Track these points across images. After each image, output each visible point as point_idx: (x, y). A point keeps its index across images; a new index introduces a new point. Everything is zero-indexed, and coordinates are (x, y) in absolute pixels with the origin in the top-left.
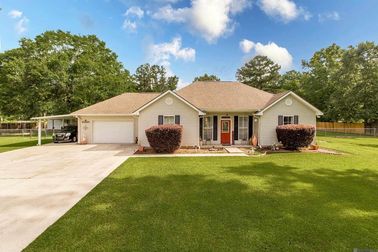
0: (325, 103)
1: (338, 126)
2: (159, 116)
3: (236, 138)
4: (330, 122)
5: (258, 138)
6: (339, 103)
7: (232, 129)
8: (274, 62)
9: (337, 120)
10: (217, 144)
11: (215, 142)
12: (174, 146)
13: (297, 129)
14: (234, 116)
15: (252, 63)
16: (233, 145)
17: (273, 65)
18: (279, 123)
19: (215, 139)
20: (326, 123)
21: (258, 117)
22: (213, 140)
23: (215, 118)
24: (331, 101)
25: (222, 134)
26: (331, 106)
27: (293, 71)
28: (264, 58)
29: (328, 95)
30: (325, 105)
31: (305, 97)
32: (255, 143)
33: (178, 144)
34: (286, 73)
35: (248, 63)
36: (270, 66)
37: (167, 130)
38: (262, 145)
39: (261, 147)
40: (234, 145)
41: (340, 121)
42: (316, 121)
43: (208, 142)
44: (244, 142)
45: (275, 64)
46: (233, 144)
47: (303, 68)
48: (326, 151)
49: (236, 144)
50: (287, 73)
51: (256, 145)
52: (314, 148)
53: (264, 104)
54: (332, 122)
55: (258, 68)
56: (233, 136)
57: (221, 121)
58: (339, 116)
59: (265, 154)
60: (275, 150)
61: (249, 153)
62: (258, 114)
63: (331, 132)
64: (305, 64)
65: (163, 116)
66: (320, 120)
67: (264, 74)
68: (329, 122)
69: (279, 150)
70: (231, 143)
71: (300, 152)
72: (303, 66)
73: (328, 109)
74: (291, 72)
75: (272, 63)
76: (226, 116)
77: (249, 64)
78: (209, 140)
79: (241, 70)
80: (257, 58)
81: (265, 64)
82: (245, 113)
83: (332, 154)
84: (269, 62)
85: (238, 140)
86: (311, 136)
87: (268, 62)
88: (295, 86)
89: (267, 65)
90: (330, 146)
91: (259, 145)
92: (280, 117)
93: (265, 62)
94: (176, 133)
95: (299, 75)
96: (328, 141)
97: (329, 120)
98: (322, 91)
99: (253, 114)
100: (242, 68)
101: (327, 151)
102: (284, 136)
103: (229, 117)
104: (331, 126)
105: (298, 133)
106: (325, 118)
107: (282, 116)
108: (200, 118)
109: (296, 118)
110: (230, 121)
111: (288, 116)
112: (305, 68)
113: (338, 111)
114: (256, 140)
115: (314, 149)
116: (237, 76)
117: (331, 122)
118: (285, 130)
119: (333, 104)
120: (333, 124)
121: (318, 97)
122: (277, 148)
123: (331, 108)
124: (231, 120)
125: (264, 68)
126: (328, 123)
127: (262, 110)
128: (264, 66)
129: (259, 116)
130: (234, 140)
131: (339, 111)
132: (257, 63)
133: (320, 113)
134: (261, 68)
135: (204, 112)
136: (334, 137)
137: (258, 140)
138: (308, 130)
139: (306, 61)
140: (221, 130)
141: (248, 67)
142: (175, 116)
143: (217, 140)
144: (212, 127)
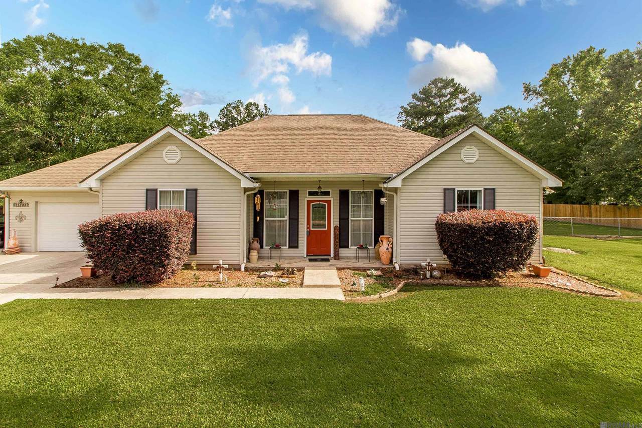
0: (571, 166)
1: (600, 212)
2: (147, 190)
3: (343, 242)
4: (582, 204)
5: (392, 244)
6: (601, 164)
7: (335, 221)
8: (467, 89)
9: (598, 199)
10: (299, 257)
11: (293, 252)
12: (152, 267)
13: (485, 223)
14: (340, 190)
15: (426, 93)
16: (335, 259)
17: (467, 95)
18: (444, 206)
19: (294, 244)
20: (574, 206)
21: (392, 193)
22: (290, 247)
23: (294, 196)
24: (585, 161)
25: (309, 233)
26: (585, 170)
27: (508, 107)
28: (449, 83)
29: (579, 148)
30: (571, 169)
31: (530, 153)
32: (385, 255)
33: (161, 262)
34: (494, 112)
35: (418, 92)
36: (461, 96)
37: (129, 227)
38: (403, 262)
39: (397, 268)
40: (339, 259)
41: (603, 203)
42: (541, 202)
43: (276, 253)
44: (362, 253)
45: (470, 92)
46: (337, 257)
47: (526, 98)
48: (568, 284)
49: (343, 258)
50: (497, 111)
51: (388, 262)
52: (537, 274)
53: (410, 159)
54: (588, 204)
55: (437, 101)
56: (335, 238)
57: (309, 202)
58: (602, 191)
59: (395, 291)
60: (431, 276)
61: (355, 286)
62: (392, 185)
63: (586, 224)
64: (530, 91)
65: (157, 190)
66: (554, 198)
67: (448, 113)
68: (580, 204)
69: (440, 278)
70: (332, 255)
71: (498, 285)
72: (525, 93)
73: (577, 178)
74: (504, 109)
75: (464, 91)
76: (320, 189)
77: (419, 95)
78: (278, 247)
79: (408, 107)
80: (435, 82)
81: (449, 93)
82: (364, 182)
83: (586, 293)
84: (458, 90)
85: (348, 247)
86: (524, 241)
87: (456, 89)
88: (508, 132)
89: (454, 95)
90: (582, 264)
91: (394, 261)
92: (447, 192)
93: (450, 90)
94: (155, 235)
95: (519, 114)
96: (578, 248)
97: (581, 200)
98: (566, 141)
99: (381, 185)
100: (410, 103)
101: (574, 282)
102: (451, 242)
103: (327, 193)
104: (586, 212)
105: (487, 234)
106: (573, 196)
107: (454, 189)
108: (248, 196)
109: (491, 193)
110: (329, 202)
111: (469, 189)
112: (529, 99)
113: (599, 181)
114: (387, 249)
115: (537, 276)
116: (400, 119)
117: (586, 204)
118: (452, 225)
119: (588, 166)
120: (590, 209)
121: (556, 152)
122: (436, 273)
123: (585, 175)
124: (332, 199)
125: (449, 100)
126: (578, 206)
127: (399, 174)
128: (449, 96)
129: (395, 190)
130: (338, 246)
131: (602, 182)
132: (434, 91)
133: (552, 182)
134: (442, 101)
135: (254, 179)
136: (593, 236)
137: (392, 248)
138: (517, 227)
139: (532, 85)
140: (308, 223)
141: (418, 99)
142: (187, 190)
143: (297, 247)
144: (287, 218)
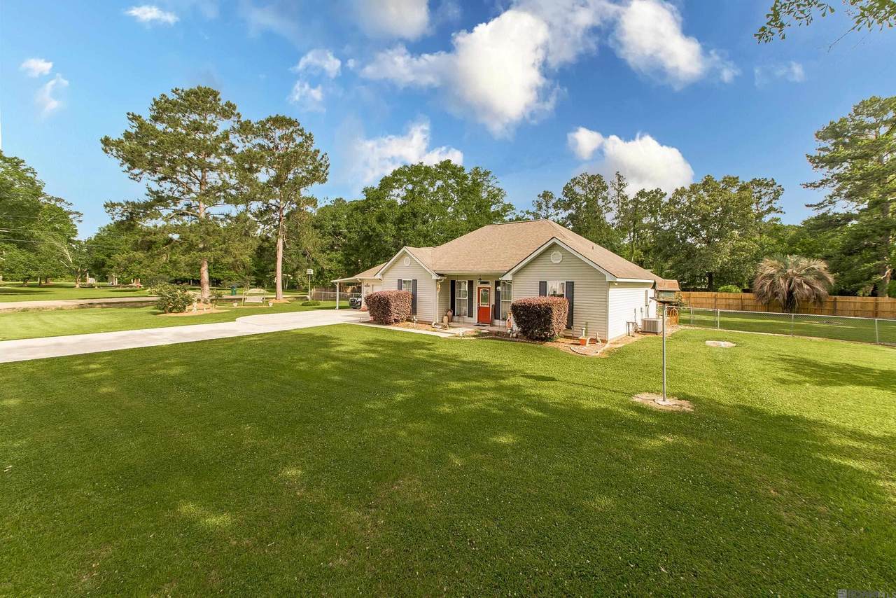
2: (398, 280)
3: (497, 315)
7: (492, 301)
10: (473, 323)
11: (470, 320)
12: (386, 316)
14: (495, 281)
16: (491, 326)
18: (540, 294)
19: (470, 315)
21: (510, 284)
22: (468, 317)
23: (471, 283)
25: (479, 308)
43: (461, 320)
56: (492, 312)
57: (479, 289)
62: (503, 278)
65: (402, 280)
70: (490, 323)
76: (484, 279)
78: (462, 316)
85: (499, 319)
92: (541, 283)
107: (546, 282)
109: (571, 285)
111: (556, 282)
115: (580, 344)
124: (491, 287)
127: (508, 271)
130: (493, 318)
140: (479, 302)
142: (413, 280)
143: (472, 317)
144: (467, 298)
